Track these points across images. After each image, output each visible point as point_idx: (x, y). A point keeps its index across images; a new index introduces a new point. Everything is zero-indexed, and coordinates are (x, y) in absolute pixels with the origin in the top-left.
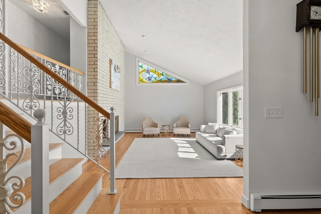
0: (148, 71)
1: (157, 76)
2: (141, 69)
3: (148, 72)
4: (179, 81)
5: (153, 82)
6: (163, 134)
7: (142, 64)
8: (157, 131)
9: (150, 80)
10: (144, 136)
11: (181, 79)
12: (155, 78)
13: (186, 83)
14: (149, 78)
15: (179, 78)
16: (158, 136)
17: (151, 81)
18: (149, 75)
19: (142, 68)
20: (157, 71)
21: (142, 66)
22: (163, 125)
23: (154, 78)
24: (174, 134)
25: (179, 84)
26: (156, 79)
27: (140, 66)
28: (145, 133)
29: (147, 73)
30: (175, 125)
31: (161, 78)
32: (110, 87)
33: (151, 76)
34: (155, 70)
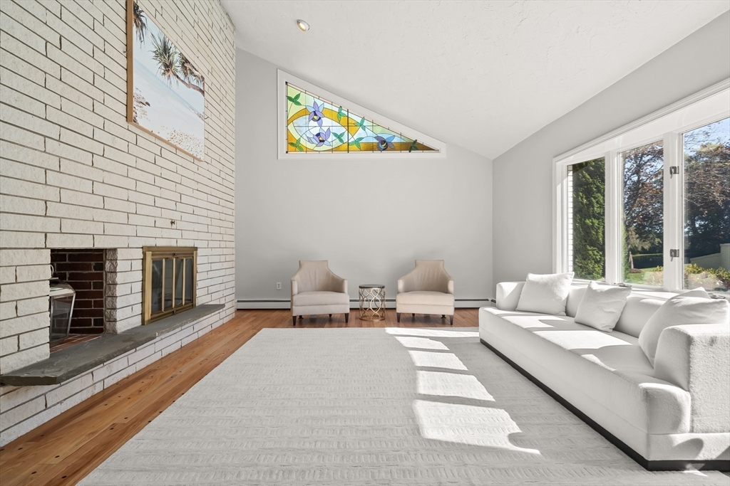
0: (315, 115)
1: (344, 130)
2: (294, 109)
3: (315, 117)
4: (413, 146)
5: (332, 150)
6: (361, 313)
7: (299, 92)
8: (340, 304)
9: (323, 141)
11: (422, 140)
12: (339, 137)
13: (437, 151)
14: (318, 135)
15: (413, 135)
16: (345, 320)
17: (324, 147)
18: (320, 126)
19: (299, 104)
20: (344, 115)
21: (298, 96)
22: (362, 284)
23: (335, 135)
24: (399, 315)
25: (415, 155)
26: (341, 141)
27: (289, 98)
28: (297, 311)
29: (313, 119)
30: (401, 285)
31: (356, 137)
32: (130, 118)
33: (325, 129)
34: (337, 110)
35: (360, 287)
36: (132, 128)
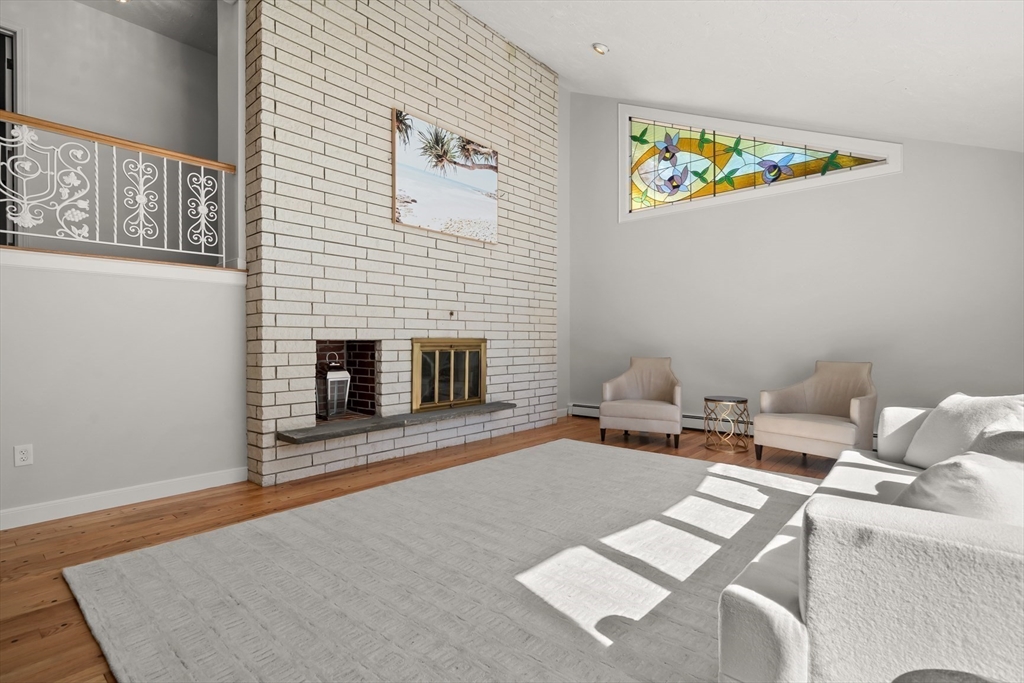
0: (668, 151)
1: (707, 163)
2: (639, 151)
3: (668, 155)
4: (830, 164)
5: (690, 197)
7: (646, 126)
8: (668, 420)
9: (678, 186)
10: (604, 437)
11: (847, 147)
12: (700, 176)
13: (884, 161)
14: (671, 179)
15: (826, 145)
16: (669, 444)
17: (680, 195)
18: (674, 165)
19: (646, 142)
20: (708, 141)
21: (644, 132)
23: (695, 173)
24: (759, 449)
25: (833, 178)
26: (704, 180)
27: (634, 138)
28: (606, 423)
29: (665, 159)
30: (766, 400)
31: (726, 170)
32: (395, 220)
33: (680, 169)
34: (698, 136)
35: (707, 400)
36: (398, 227)
